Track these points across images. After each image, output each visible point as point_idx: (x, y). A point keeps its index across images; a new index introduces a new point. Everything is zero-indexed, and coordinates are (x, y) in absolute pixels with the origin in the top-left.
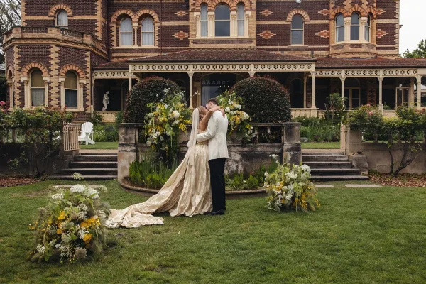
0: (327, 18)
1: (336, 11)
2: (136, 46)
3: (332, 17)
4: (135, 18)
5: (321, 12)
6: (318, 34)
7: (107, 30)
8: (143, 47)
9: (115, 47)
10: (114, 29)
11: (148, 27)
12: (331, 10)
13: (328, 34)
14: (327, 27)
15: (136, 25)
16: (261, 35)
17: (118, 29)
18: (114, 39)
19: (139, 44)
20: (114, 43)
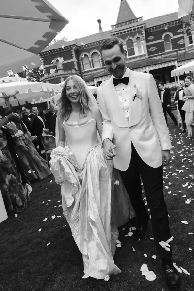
0: (182, 33)
1: (186, 29)
2: (92, 69)
3: (185, 32)
4: (89, 55)
5: (179, 31)
6: (179, 43)
7: (79, 64)
8: (96, 68)
9: (83, 71)
10: (81, 63)
11: (96, 58)
12: (184, 28)
13: (184, 41)
14: (183, 38)
15: (90, 59)
16: (150, 50)
17: (83, 62)
18: (82, 67)
19: (93, 67)
20: (83, 69)
